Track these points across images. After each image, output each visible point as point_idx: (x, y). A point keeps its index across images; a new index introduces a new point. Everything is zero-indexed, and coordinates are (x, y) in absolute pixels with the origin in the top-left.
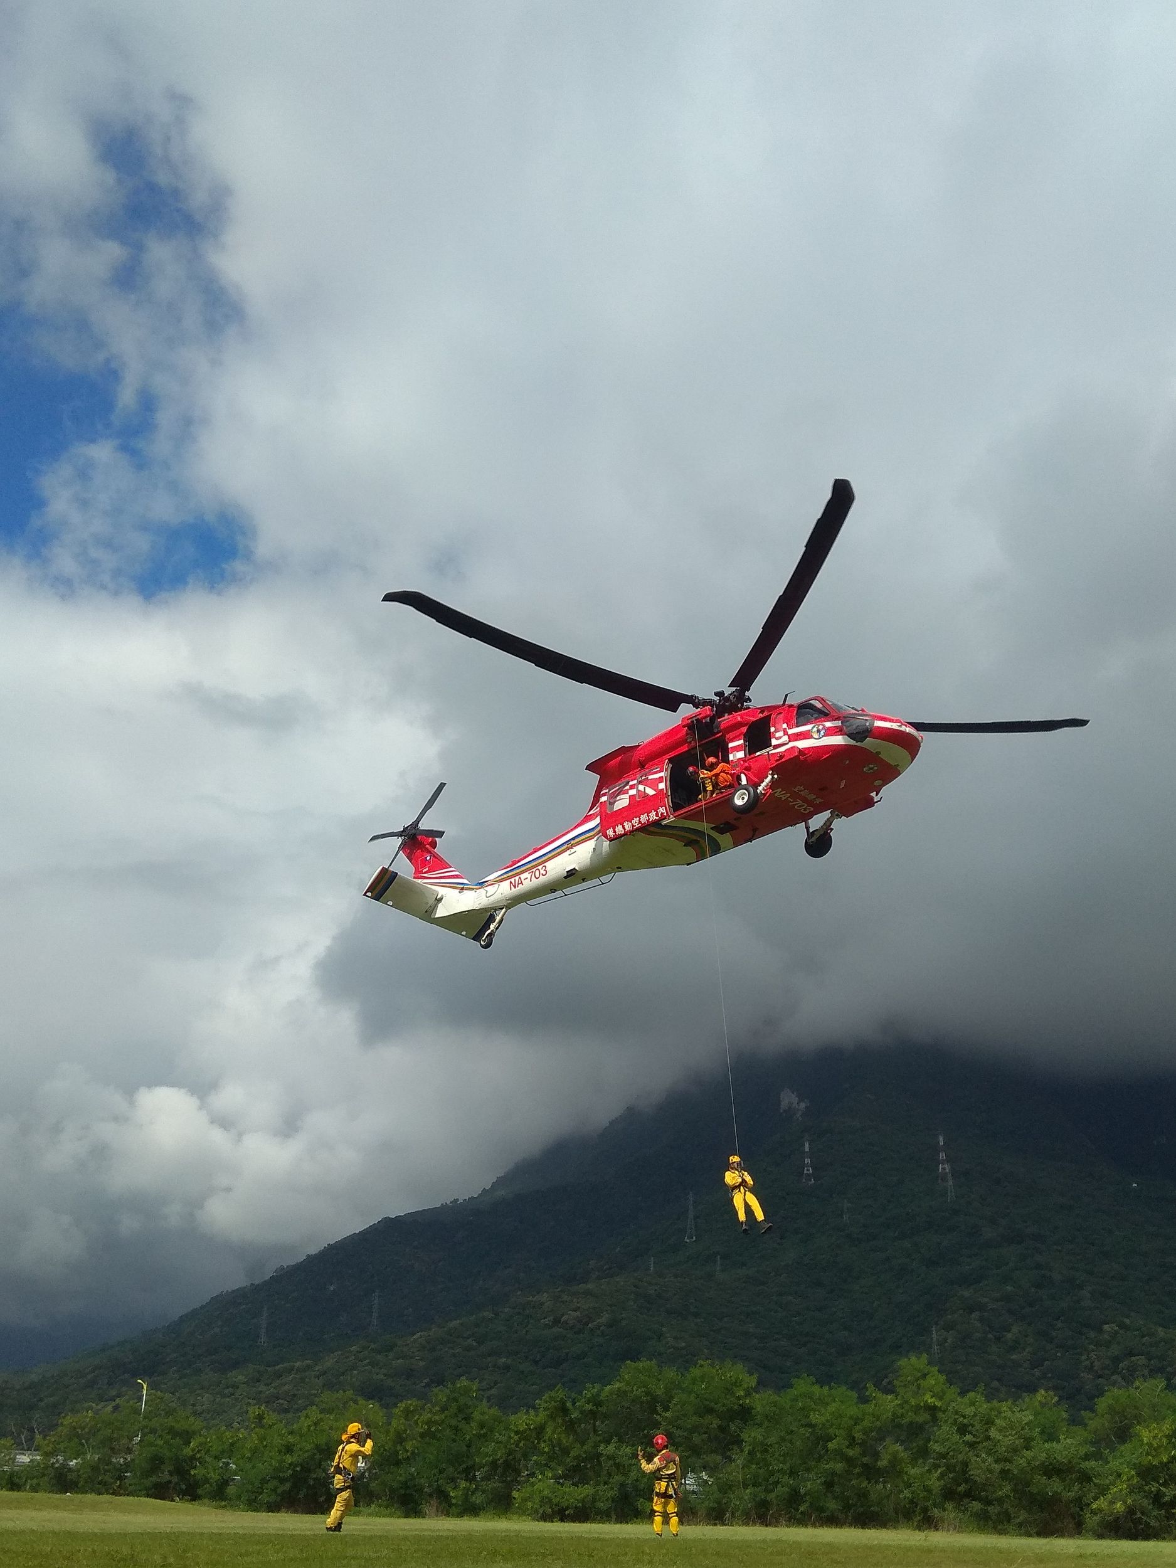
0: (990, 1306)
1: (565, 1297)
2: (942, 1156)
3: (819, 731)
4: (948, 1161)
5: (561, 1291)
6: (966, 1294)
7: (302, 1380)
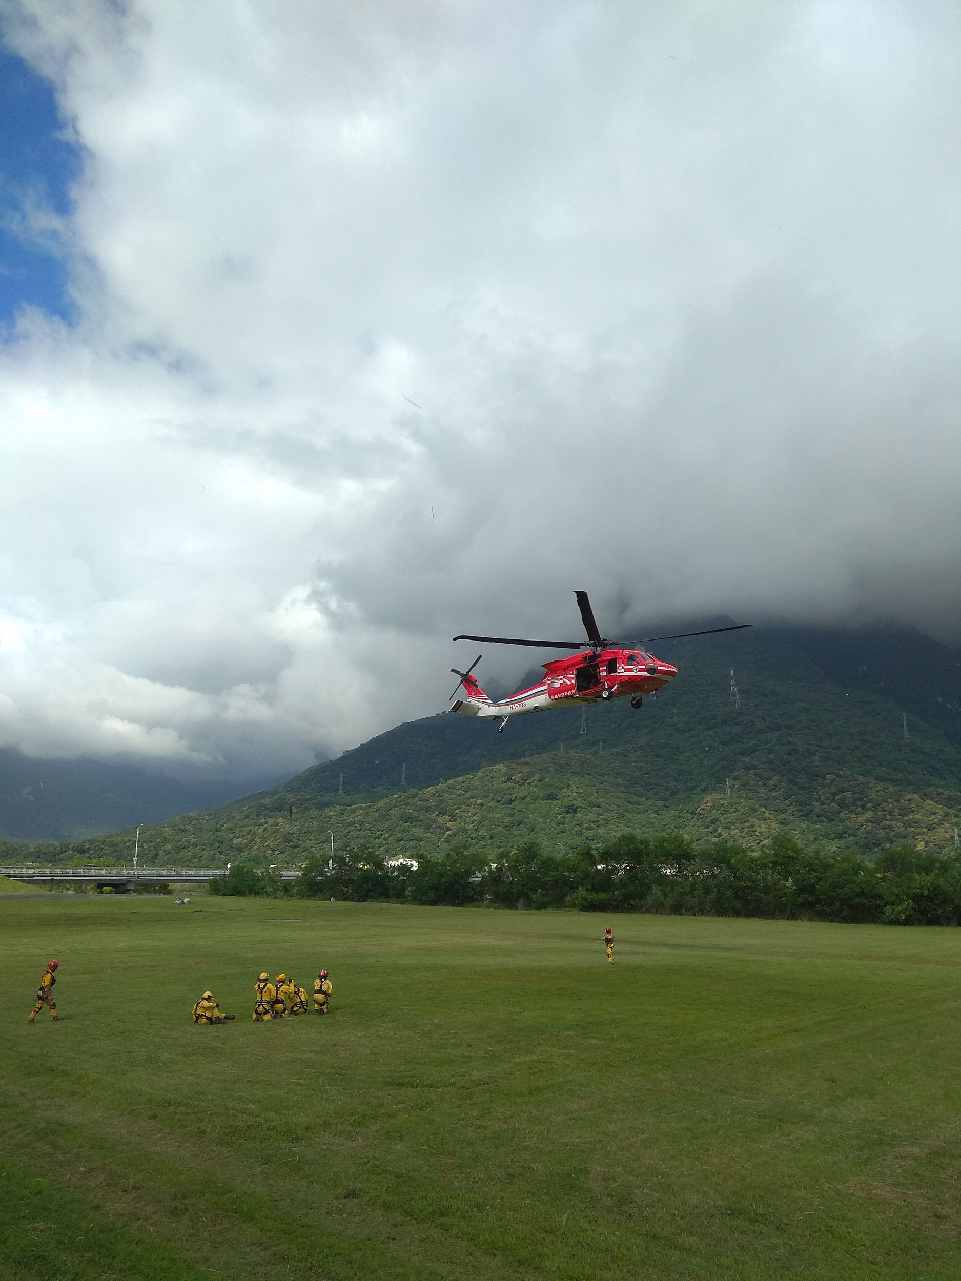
0: (761, 766)
1: (513, 766)
2: (733, 682)
3: (636, 669)
4: (736, 684)
5: (511, 763)
6: (747, 760)
7: (367, 813)
